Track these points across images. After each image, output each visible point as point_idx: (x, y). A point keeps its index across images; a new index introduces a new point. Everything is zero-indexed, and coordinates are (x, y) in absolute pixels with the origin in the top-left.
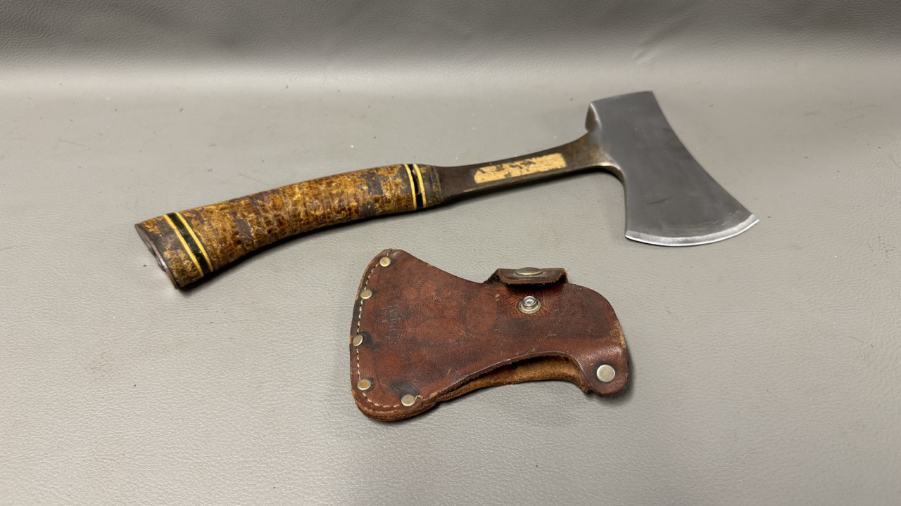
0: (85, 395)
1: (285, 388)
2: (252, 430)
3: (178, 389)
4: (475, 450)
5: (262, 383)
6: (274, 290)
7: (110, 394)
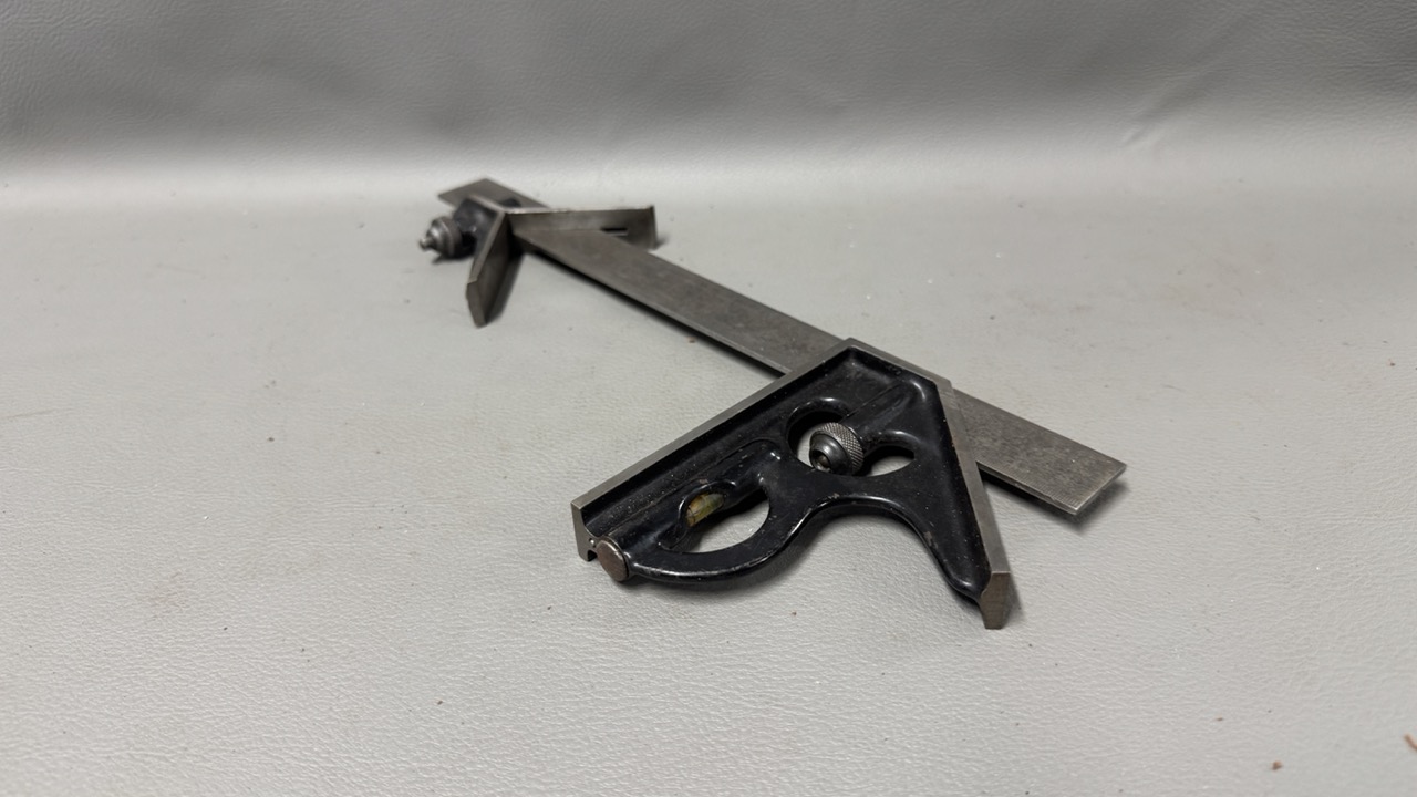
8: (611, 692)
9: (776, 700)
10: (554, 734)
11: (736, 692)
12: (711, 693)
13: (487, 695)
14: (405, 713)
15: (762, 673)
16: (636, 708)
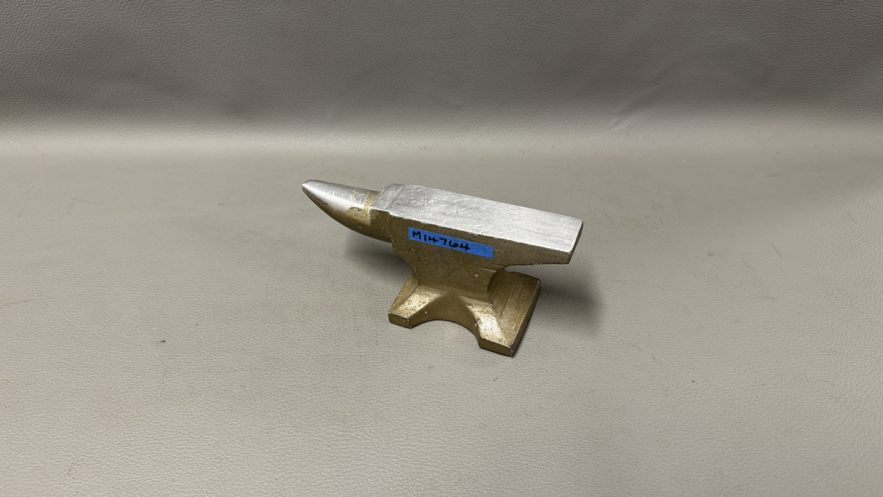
0: (102, 442)
1: (295, 434)
2: (264, 474)
3: (192, 435)
4: (478, 492)
5: (272, 429)
6: (283, 339)
7: (127, 440)
8: (347, 461)
9: (425, 462)
10: (320, 484)
11: (406, 459)
12: (394, 460)
13: (286, 465)
14: (247, 475)
15: (419, 448)
16: (359, 469)
